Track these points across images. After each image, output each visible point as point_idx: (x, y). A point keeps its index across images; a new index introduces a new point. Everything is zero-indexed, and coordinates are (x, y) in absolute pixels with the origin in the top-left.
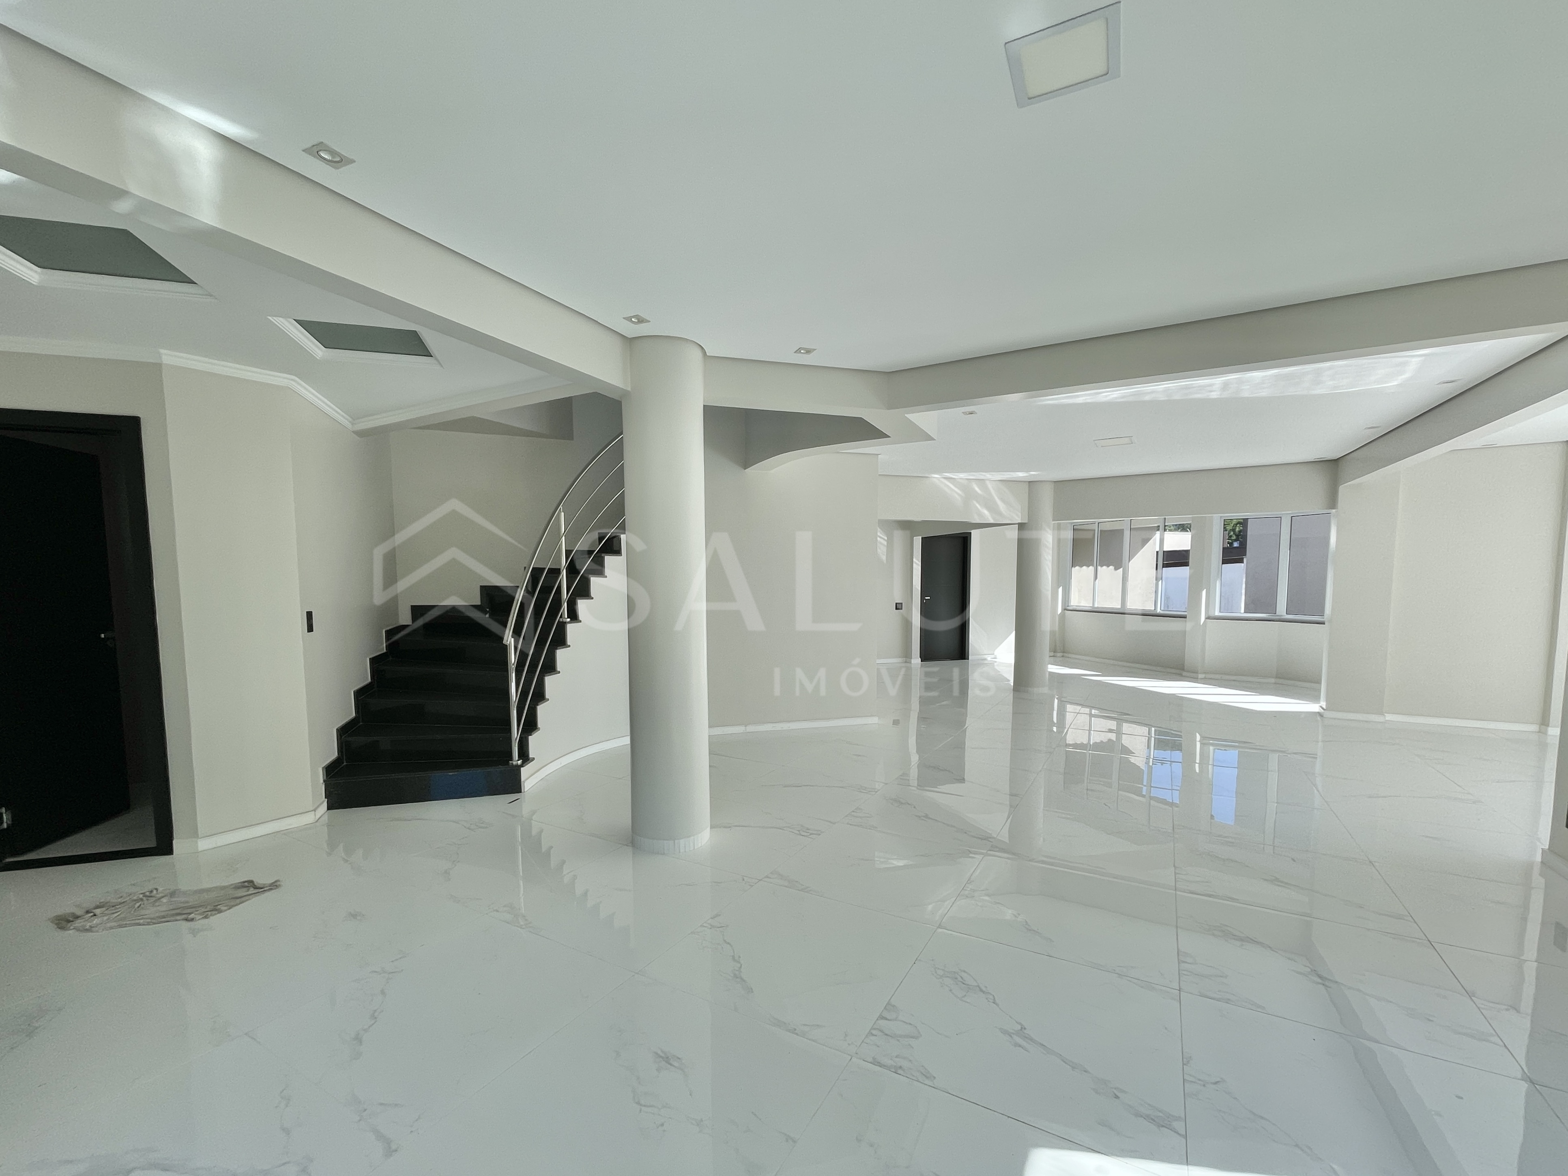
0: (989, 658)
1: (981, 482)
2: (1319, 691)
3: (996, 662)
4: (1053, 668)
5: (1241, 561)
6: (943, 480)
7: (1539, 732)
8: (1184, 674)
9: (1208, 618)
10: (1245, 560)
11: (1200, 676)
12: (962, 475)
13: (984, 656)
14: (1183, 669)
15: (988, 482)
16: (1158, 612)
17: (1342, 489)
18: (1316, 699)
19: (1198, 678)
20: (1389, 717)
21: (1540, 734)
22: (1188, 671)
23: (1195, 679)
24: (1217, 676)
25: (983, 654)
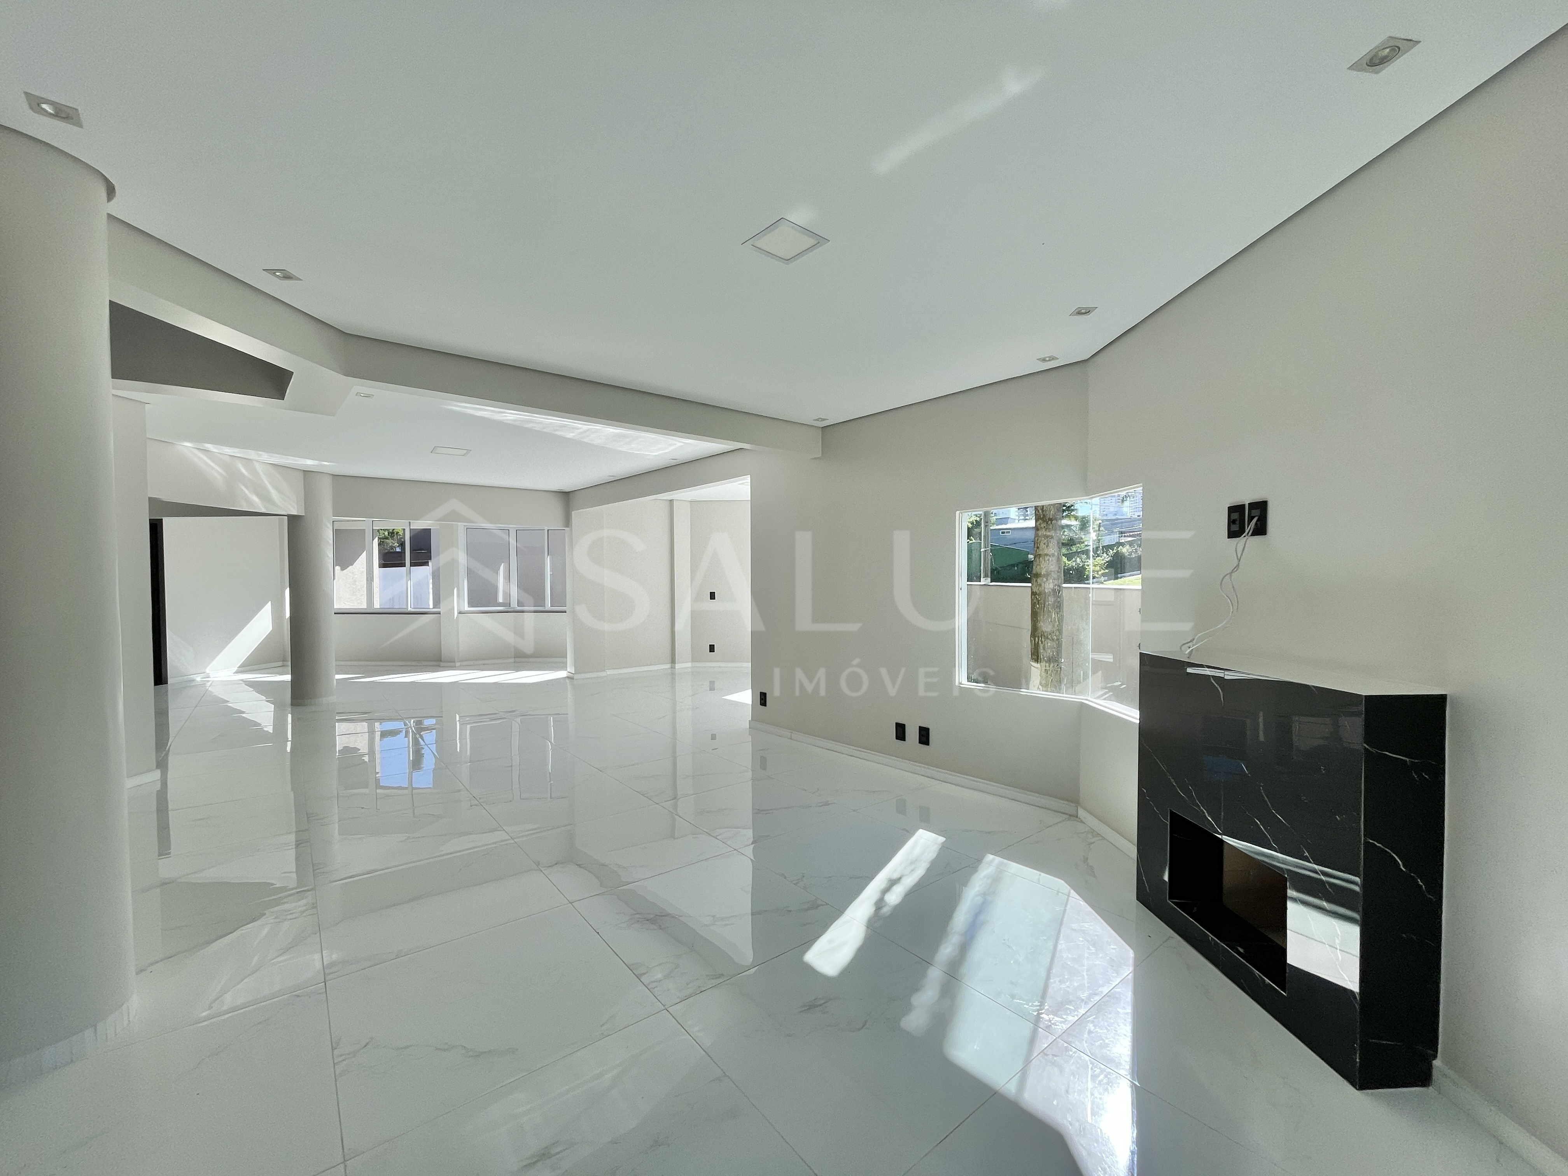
0: (198, 679)
1: (247, 461)
2: (566, 663)
3: (208, 681)
4: (338, 677)
5: (426, 564)
6: (196, 452)
7: (671, 668)
8: (442, 664)
9: (460, 613)
10: (430, 564)
11: (458, 664)
12: (228, 450)
13: (191, 676)
14: (441, 661)
15: (255, 463)
16: (409, 610)
17: (574, 514)
18: (564, 668)
19: (455, 667)
20: (609, 672)
21: (672, 669)
22: (444, 662)
23: (453, 668)
24: (471, 663)
25: (189, 674)
